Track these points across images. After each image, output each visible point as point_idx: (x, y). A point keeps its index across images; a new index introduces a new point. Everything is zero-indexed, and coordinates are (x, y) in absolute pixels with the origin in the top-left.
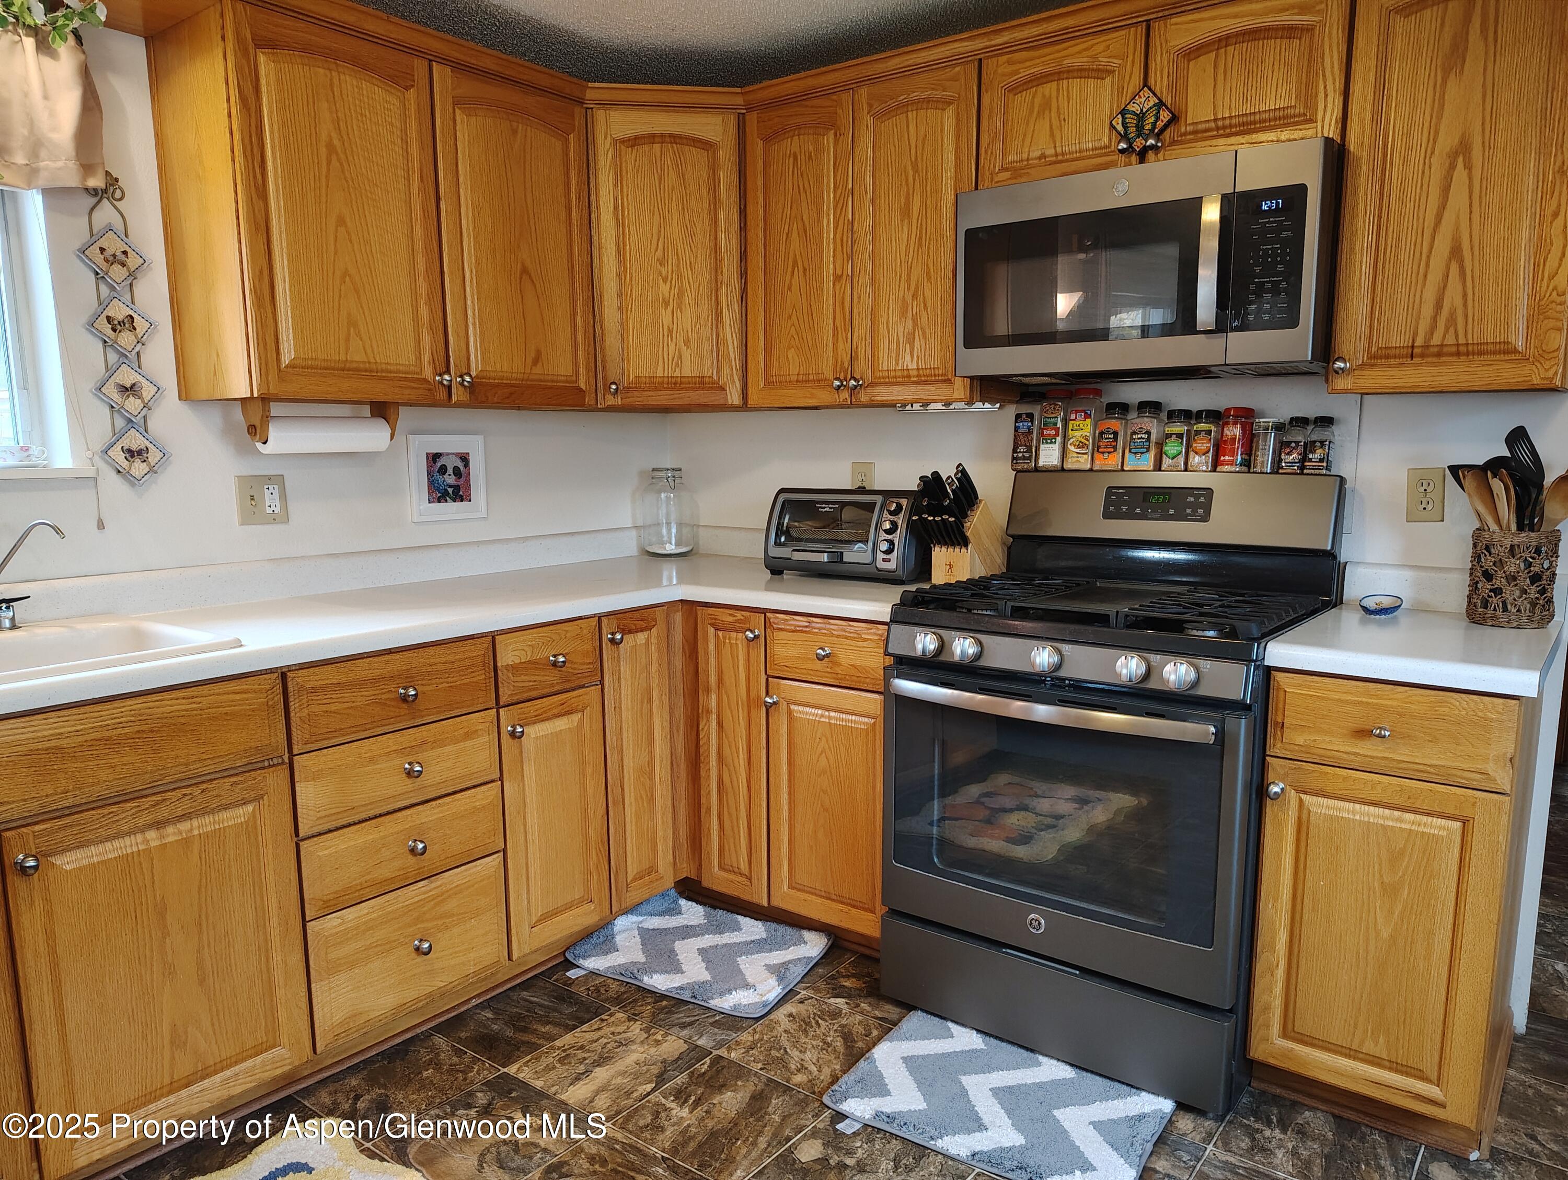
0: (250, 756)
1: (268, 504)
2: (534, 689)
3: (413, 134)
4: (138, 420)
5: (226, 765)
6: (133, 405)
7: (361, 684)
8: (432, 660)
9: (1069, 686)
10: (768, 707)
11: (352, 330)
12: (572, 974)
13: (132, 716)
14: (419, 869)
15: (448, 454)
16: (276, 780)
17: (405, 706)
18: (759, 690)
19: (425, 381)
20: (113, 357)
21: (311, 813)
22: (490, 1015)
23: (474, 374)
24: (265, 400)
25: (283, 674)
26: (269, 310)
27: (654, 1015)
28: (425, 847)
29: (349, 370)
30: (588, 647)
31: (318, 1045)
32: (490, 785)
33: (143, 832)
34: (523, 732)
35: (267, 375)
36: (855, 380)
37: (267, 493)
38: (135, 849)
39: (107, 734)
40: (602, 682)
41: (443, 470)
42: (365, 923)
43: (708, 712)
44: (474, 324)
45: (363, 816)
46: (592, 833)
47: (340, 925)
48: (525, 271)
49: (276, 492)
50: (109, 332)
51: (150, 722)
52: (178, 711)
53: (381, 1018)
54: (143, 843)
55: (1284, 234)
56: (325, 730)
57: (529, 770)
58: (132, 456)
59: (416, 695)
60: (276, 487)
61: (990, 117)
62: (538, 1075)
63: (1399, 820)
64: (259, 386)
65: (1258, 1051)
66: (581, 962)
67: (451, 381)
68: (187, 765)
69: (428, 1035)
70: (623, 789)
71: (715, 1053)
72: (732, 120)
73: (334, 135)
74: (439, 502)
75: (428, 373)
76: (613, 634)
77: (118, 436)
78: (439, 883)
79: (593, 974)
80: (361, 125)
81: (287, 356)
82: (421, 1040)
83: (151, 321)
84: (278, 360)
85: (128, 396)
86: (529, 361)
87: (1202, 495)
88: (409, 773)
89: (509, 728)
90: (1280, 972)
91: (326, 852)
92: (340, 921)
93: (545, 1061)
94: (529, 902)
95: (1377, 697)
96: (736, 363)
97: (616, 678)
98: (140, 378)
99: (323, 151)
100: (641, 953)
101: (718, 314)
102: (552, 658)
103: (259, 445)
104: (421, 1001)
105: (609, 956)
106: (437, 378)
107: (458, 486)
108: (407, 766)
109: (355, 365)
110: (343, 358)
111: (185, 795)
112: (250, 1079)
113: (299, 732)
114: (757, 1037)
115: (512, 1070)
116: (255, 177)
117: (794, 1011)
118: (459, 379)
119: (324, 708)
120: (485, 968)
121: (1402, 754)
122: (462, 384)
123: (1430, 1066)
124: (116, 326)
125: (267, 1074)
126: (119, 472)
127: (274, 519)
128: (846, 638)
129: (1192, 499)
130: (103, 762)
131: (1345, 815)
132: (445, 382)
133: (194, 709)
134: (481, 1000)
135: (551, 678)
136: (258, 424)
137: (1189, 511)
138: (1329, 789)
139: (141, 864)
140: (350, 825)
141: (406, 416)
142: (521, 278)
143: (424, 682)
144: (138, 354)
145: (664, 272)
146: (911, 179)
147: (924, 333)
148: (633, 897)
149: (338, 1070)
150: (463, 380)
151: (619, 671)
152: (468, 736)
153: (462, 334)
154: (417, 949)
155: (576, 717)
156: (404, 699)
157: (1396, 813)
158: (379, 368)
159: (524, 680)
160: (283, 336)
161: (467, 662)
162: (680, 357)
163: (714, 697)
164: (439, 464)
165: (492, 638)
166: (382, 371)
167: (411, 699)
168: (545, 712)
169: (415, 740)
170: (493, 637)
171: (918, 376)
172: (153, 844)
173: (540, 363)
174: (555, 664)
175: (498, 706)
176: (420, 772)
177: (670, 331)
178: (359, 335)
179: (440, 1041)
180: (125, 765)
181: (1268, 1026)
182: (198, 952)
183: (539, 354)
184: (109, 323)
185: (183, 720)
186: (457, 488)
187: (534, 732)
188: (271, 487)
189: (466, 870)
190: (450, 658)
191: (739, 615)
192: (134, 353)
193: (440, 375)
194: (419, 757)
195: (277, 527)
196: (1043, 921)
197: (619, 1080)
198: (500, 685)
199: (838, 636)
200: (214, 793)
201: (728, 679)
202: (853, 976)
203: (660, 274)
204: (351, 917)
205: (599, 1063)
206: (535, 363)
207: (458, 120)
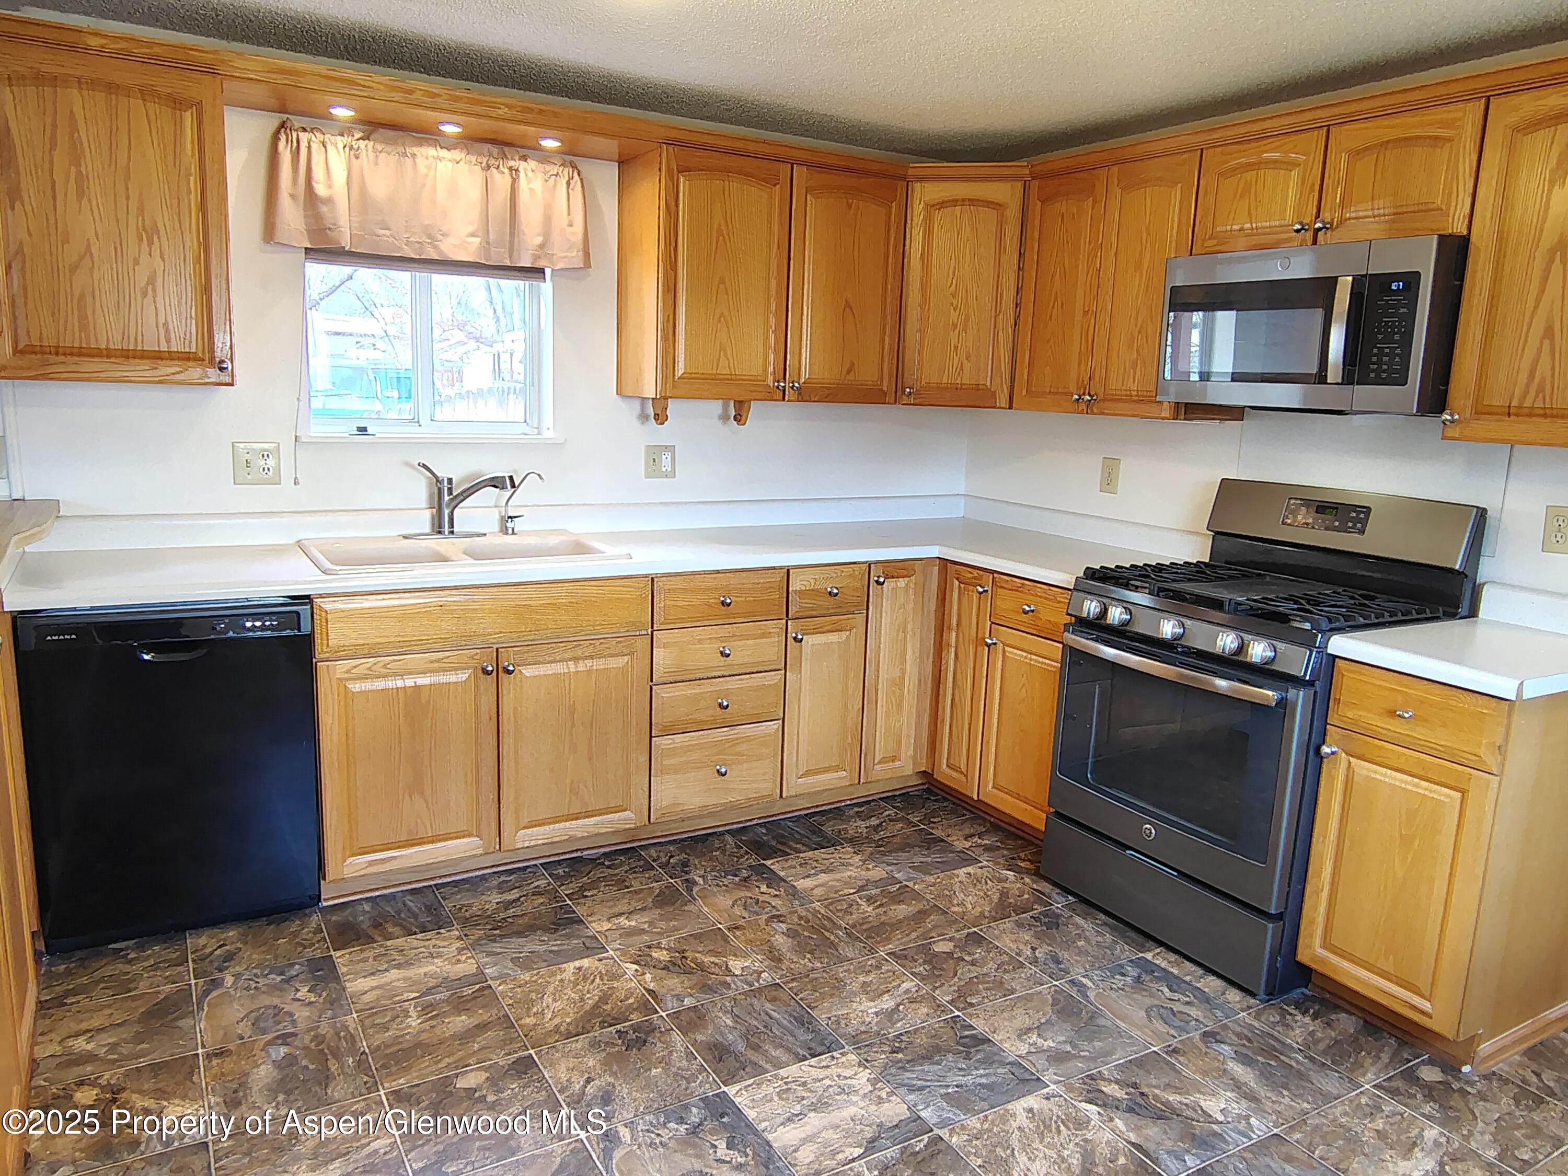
0: (629, 626)
1: (663, 465)
2: (814, 610)
3: (776, 216)
5: (614, 630)
7: (699, 591)
9: (1194, 653)
10: (989, 646)
11: (722, 353)
13: (568, 592)
14: (722, 719)
16: (643, 643)
17: (723, 609)
18: (984, 633)
19: (767, 385)
21: (661, 669)
22: (764, 830)
23: (801, 380)
24: (664, 398)
25: (653, 578)
26: (672, 341)
27: (872, 854)
28: (728, 705)
29: (718, 379)
30: (858, 584)
31: (652, 817)
32: (776, 672)
33: (567, 662)
34: (803, 639)
35: (666, 383)
36: (1090, 395)
37: (664, 457)
38: (562, 671)
39: (554, 600)
40: (867, 611)
42: (686, 747)
43: (949, 645)
44: (806, 345)
45: (690, 677)
46: (850, 720)
47: (673, 744)
48: (848, 305)
49: (669, 458)
51: (576, 596)
52: (593, 594)
53: (692, 811)
54: (566, 668)
55: (1402, 310)
56: (672, 618)
57: (806, 665)
59: (732, 604)
60: (670, 453)
61: (1206, 194)
62: (783, 869)
63: (1417, 786)
64: (661, 389)
65: (1303, 956)
67: (785, 386)
68: (594, 626)
69: (722, 834)
70: (876, 693)
71: (905, 883)
72: (1019, 185)
73: (723, 223)
75: (770, 380)
76: (879, 577)
78: (735, 732)
80: (741, 215)
81: (680, 370)
82: (716, 835)
84: (674, 375)
86: (844, 372)
87: (1363, 512)
88: (722, 653)
89: (794, 634)
90: (1324, 895)
91: (668, 696)
92: (671, 741)
93: (790, 863)
95: (1407, 686)
96: (1006, 374)
97: (879, 610)
99: (715, 234)
101: (996, 334)
102: (828, 589)
104: (718, 807)
106: (776, 384)
108: (721, 648)
109: (723, 376)
110: (714, 371)
111: (591, 644)
112: (610, 828)
113: (658, 617)
114: (938, 880)
115: (768, 863)
116: (670, 256)
117: (972, 872)
118: (791, 385)
119: (675, 603)
120: (764, 801)
121: (1419, 733)
122: (792, 388)
123: (1423, 984)
125: (621, 828)
127: (666, 475)
128: (1046, 599)
129: (1354, 515)
130: (551, 617)
131: (1378, 777)
132: (781, 387)
134: (759, 821)
135: (828, 603)
136: (660, 413)
137: (1350, 524)
138: (1367, 756)
139: (564, 680)
140: (684, 681)
142: (844, 310)
143: (737, 595)
145: (955, 303)
146: (1144, 238)
147: (1144, 362)
148: (876, 775)
149: (664, 840)
150: (794, 385)
151: (882, 605)
152: (764, 635)
153: (797, 352)
154: (719, 773)
155: (844, 635)
156: (724, 604)
157: (1416, 780)
158: (737, 378)
159: (808, 602)
160: (678, 360)
161: (768, 585)
162: (962, 369)
163: (954, 634)
166: (739, 380)
167: (728, 605)
168: (821, 627)
169: (729, 632)
170: (788, 571)
171: (1137, 396)
172: (572, 670)
173: (852, 372)
174: (830, 593)
175: (787, 618)
176: (730, 655)
177: (956, 348)
178: (726, 356)
179: (728, 838)
180: (562, 621)
181: (1311, 936)
182: (590, 740)
183: (852, 367)
187: (811, 639)
188: (667, 453)
189: (754, 728)
190: (758, 581)
191: (975, 572)
193: (778, 382)
194: (731, 644)
195: (667, 481)
196: (1153, 831)
197: (834, 883)
198: (790, 603)
199: (1041, 597)
200: (607, 646)
201: (964, 621)
202: (1029, 860)
203: (952, 304)
204: (680, 741)
205: (824, 872)
206: (848, 372)
207: (809, 202)
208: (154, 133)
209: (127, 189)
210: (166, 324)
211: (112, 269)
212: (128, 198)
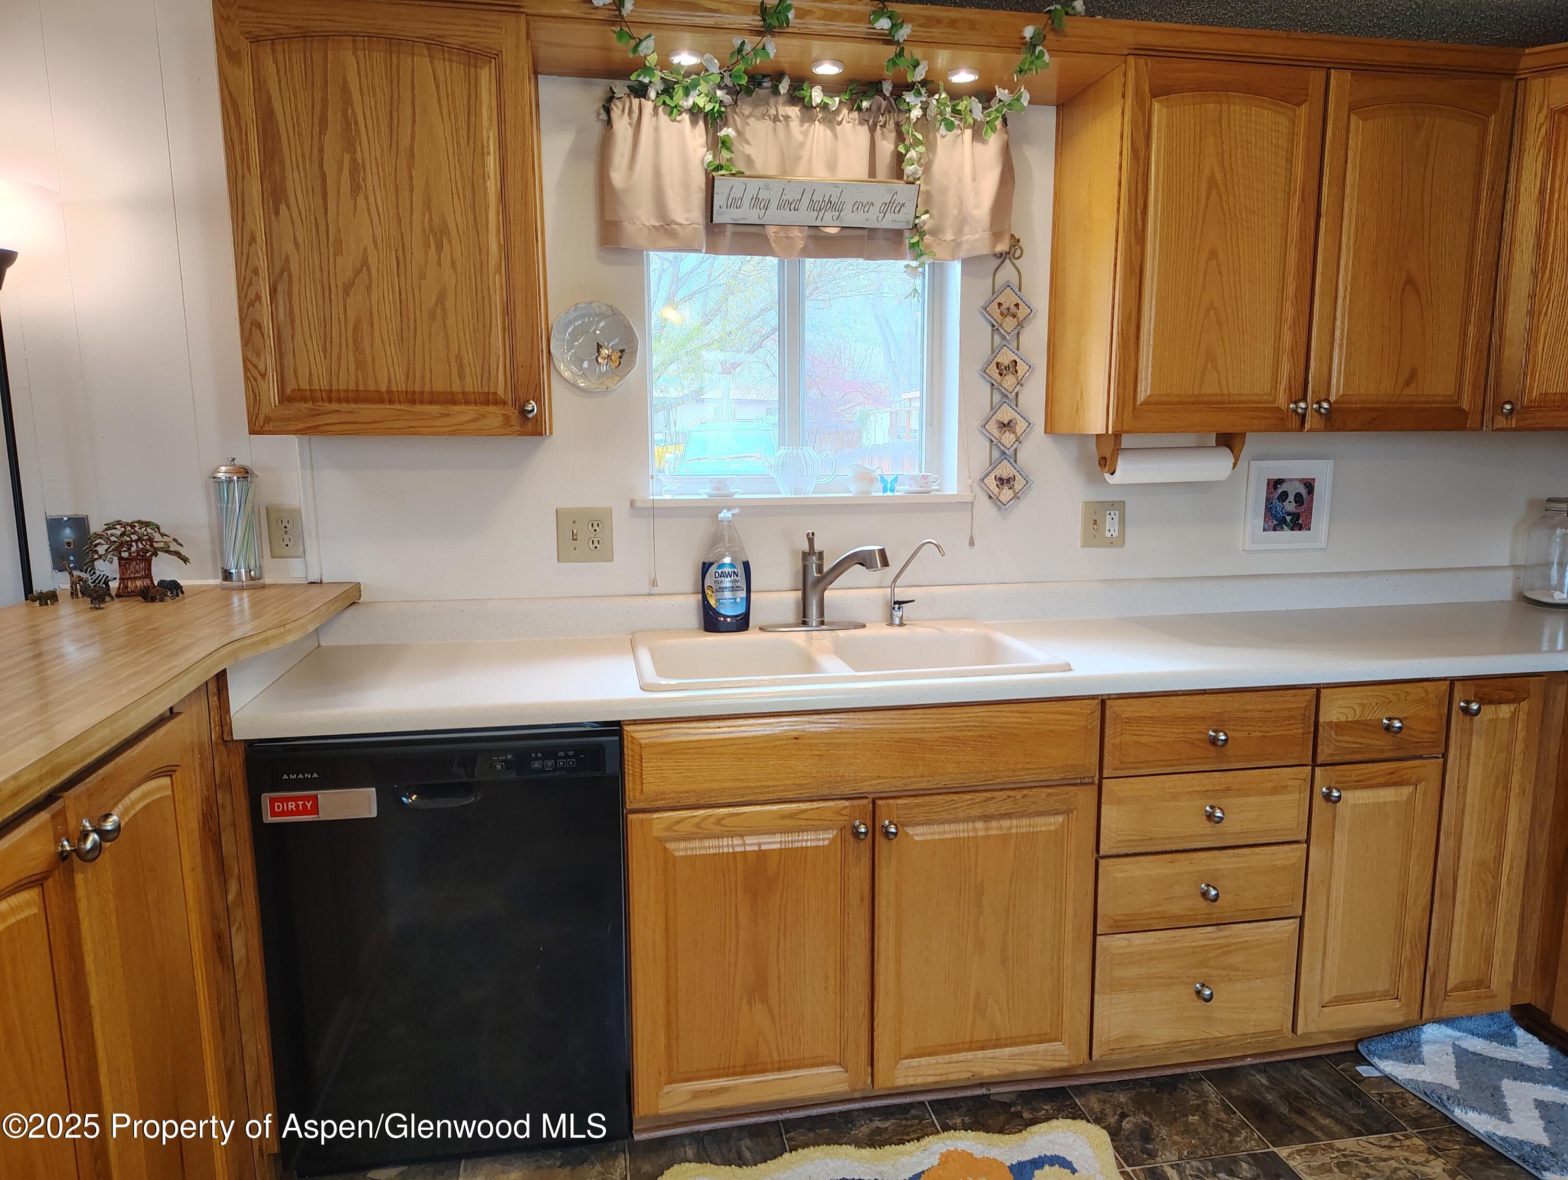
0: (1066, 772)
1: (1107, 529)
2: (1359, 753)
3: (1300, 151)
4: (1010, 452)
5: (1044, 777)
6: (1008, 439)
7: (1174, 720)
8: (1248, 707)
11: (1209, 363)
12: (1363, 1070)
13: (977, 721)
14: (1209, 914)
15: (1291, 480)
16: (1086, 796)
17: (1213, 748)
19: (1278, 409)
20: (997, 397)
21: (1113, 835)
22: (1264, 1081)
23: (1332, 399)
24: (1117, 436)
25: (1103, 701)
26: (1132, 349)
27: (1463, 1159)
28: (1217, 895)
29: (1200, 403)
30: (1432, 713)
31: (1094, 1053)
32: (1294, 846)
33: (973, 822)
34: (1340, 797)
35: (1123, 413)
37: (1108, 518)
38: (966, 835)
39: (957, 734)
40: (1445, 756)
41: (1284, 496)
42: (1151, 952)
44: (1341, 346)
45: (1159, 849)
46: (1408, 923)
47: (1127, 946)
48: (1410, 281)
49: (1116, 518)
50: (997, 376)
51: (989, 729)
52: (1013, 723)
53: (1154, 1047)
54: (972, 831)
56: (1133, 760)
57: (1341, 838)
58: (1002, 484)
59: (1226, 741)
60: (1117, 512)
62: (1311, 1170)
64: (1115, 423)
66: (1376, 1060)
67: (1306, 409)
68: (1014, 771)
69: (1196, 1079)
70: (1455, 882)
73: (1217, 168)
74: (1275, 530)
75: (1282, 401)
76: (1468, 702)
77: (993, 465)
78: (1227, 933)
79: (1388, 1079)
80: (1245, 152)
81: (1144, 391)
82: (1190, 1080)
83: (1030, 364)
84: (1135, 398)
85: (1005, 432)
86: (1401, 384)
88: (1210, 817)
89: (1324, 790)
91: (1122, 875)
92: (1126, 943)
93: (1319, 1158)
94: (1322, 979)
97: (1465, 753)
98: (1016, 415)
99: (1204, 186)
100: (1453, 1077)
102: (1385, 721)
103: (1107, 476)
104: (1195, 1044)
105: (1412, 1067)
106: (1292, 406)
107: (1299, 514)
108: (1208, 808)
109: (1206, 398)
110: (1196, 392)
111: (1009, 797)
112: (1032, 1062)
113: (1111, 758)
115: (1282, 1152)
116: (1136, 223)
118: (1315, 406)
119: (1136, 738)
120: (1266, 1033)
122: (1318, 411)
124: (1002, 370)
125: (1048, 1063)
126: (991, 497)
127: (1111, 543)
130: (952, 757)
132: (1300, 411)
133: (1025, 723)
134: (1257, 1061)
135: (1383, 743)
136: (1108, 457)
139: (969, 848)
140: (1146, 854)
141: (1252, 444)
142: (1404, 289)
143: (1236, 728)
144: (1017, 394)
148: (1450, 1007)
149: (1109, 1080)
150: (1320, 407)
151: (1470, 747)
152: (1276, 790)
153: (1326, 357)
154: (1198, 993)
156: (1214, 741)
158: (1231, 400)
159: (1349, 741)
160: (1142, 375)
161: (1285, 713)
164: (1280, 491)
165: (1318, 690)
166: (1234, 402)
167: (1220, 743)
168: (1370, 779)
169: (1220, 784)
172: (980, 833)
173: (1413, 384)
175: (1314, 765)
176: (1222, 818)
178: (1215, 368)
179: (1209, 1088)
180: (966, 762)
182: (1004, 935)
183: (1413, 375)
184: (998, 368)
185: (1015, 731)
186: (1296, 516)
187: (1352, 797)
188: (1112, 513)
189: (1256, 928)
190: (1267, 707)
192: (1013, 394)
193: (1296, 403)
194: (1222, 803)
195: (1114, 551)
198: (1320, 742)
200: (1032, 800)
204: (1137, 942)
206: (1408, 383)
207: (1353, 126)
208: (444, 102)
209: (411, 178)
210: (459, 357)
211: (393, 286)
212: (412, 190)
